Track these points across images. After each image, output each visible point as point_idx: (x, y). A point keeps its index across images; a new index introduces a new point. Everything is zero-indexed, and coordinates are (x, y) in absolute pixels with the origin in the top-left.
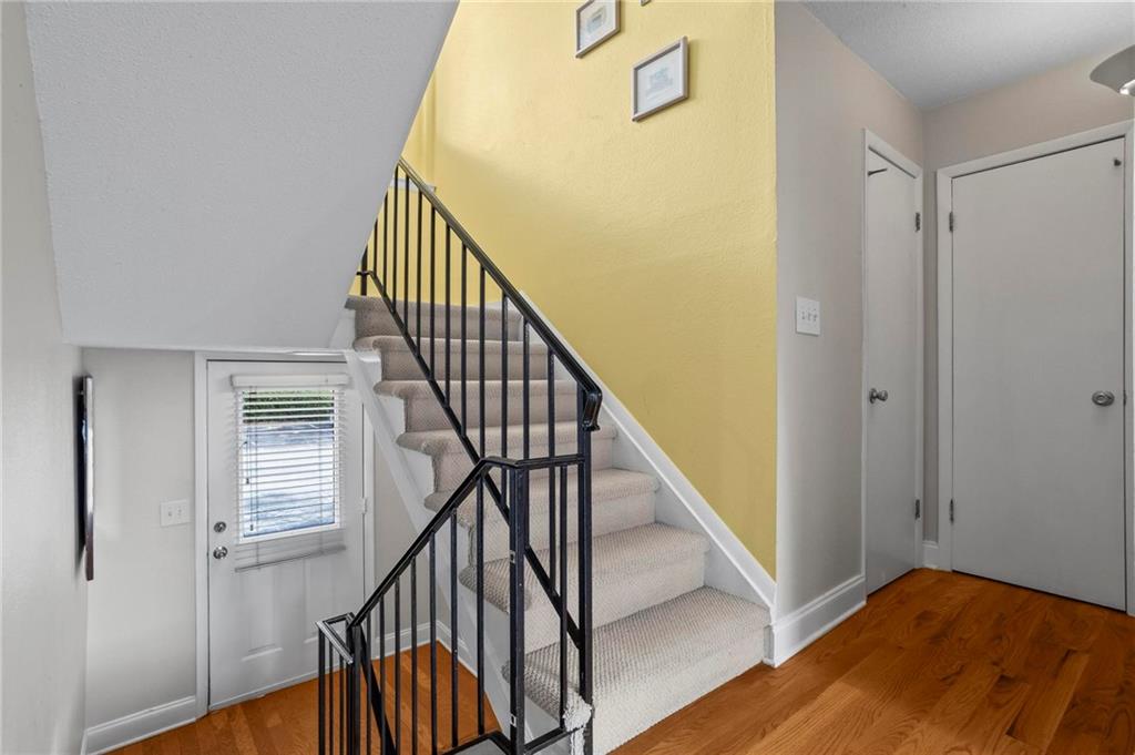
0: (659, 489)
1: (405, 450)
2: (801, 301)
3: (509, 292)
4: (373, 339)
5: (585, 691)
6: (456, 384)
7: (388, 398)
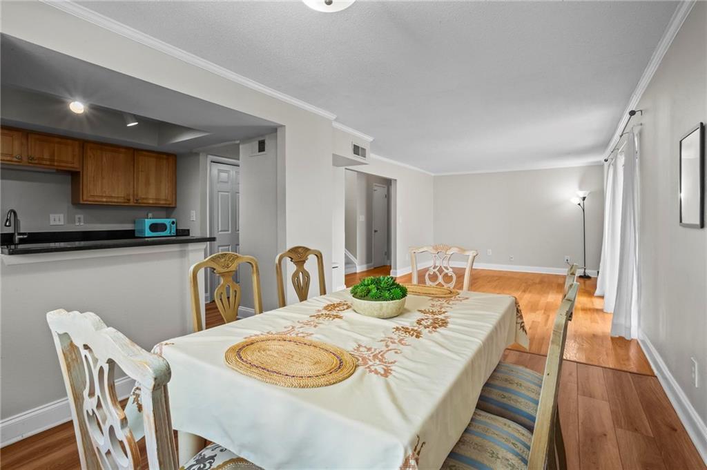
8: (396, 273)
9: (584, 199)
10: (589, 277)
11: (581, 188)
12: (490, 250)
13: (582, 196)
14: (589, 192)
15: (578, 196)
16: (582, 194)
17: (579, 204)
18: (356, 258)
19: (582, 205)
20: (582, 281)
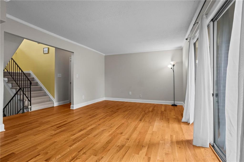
0: (45, 92)
1: (12, 89)
2: (58, 74)
3: (22, 71)
4: (6, 77)
5: (31, 105)
6: (18, 82)
7: (9, 84)
8: (73, 107)
9: (174, 65)
10: (176, 106)
11: (172, 60)
12: (131, 92)
13: (173, 64)
14: (176, 62)
15: (171, 64)
16: (173, 63)
17: (172, 68)
18: (54, 98)
19: (173, 68)
20: (173, 107)
